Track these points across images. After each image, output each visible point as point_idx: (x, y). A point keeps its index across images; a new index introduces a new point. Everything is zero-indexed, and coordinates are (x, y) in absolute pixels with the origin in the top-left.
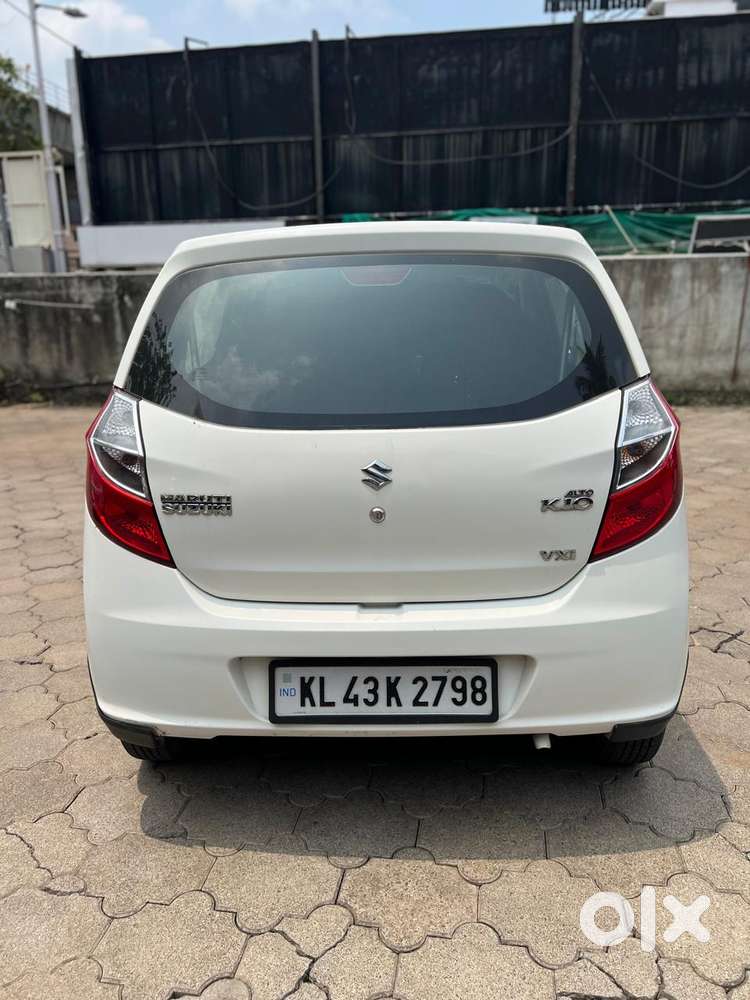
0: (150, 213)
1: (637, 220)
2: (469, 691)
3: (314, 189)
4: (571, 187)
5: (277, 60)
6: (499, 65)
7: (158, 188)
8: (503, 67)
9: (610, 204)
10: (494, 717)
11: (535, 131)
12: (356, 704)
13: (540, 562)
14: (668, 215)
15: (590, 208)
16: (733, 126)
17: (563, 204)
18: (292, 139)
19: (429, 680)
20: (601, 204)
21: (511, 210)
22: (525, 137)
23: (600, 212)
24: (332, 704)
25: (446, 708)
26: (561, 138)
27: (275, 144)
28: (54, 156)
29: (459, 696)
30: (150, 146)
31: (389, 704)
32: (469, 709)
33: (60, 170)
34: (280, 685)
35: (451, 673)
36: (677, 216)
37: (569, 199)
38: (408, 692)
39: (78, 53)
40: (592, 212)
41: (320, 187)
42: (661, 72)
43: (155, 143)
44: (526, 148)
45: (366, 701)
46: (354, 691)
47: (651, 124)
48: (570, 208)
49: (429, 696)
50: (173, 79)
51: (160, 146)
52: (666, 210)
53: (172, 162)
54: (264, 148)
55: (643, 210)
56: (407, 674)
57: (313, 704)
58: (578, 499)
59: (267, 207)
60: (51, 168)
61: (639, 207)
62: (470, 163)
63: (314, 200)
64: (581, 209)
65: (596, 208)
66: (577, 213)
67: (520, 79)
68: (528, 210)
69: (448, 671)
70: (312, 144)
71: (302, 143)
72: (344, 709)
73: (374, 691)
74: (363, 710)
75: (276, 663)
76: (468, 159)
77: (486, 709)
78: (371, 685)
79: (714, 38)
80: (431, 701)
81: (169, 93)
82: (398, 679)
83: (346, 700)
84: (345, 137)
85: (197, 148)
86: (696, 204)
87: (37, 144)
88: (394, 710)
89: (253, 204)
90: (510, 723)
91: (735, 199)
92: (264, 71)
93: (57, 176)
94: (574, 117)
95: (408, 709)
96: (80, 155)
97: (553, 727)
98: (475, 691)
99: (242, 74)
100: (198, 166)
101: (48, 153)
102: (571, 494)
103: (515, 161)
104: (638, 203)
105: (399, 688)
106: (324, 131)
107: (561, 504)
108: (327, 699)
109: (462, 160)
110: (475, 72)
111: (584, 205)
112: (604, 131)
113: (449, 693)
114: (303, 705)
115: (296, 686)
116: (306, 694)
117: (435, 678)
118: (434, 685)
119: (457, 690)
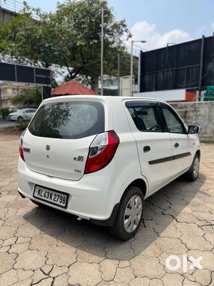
0: (154, 88)
2: (63, 200)
3: (198, 80)
5: (192, 45)
7: (157, 83)
10: (66, 207)
12: (45, 197)
13: (74, 172)
18: (194, 66)
19: (57, 195)
24: (42, 196)
25: (58, 203)
27: (189, 68)
28: (133, 76)
29: (61, 201)
30: (156, 72)
31: (50, 199)
32: (62, 204)
33: (134, 80)
34: (36, 190)
35: (61, 195)
39: (141, 51)
41: (200, 79)
43: (157, 70)
45: (47, 197)
46: (45, 195)
49: (56, 199)
50: (163, 54)
51: (158, 72)
53: (161, 75)
54: (186, 69)
56: (54, 193)
58: (80, 158)
59: (185, 85)
60: (132, 79)
63: (198, 83)
69: (60, 194)
70: (199, 67)
71: (197, 67)
72: (43, 198)
73: (48, 195)
74: (46, 199)
75: (36, 185)
77: (64, 205)
78: (48, 194)
80: (56, 200)
81: (162, 58)
82: (52, 194)
83: (44, 196)
84: (210, 63)
85: (167, 71)
87: (129, 74)
88: (50, 201)
89: (181, 85)
90: (69, 210)
92: (188, 49)
93: (133, 81)
95: (52, 201)
96: (139, 75)
97: (79, 214)
98: (64, 200)
99: (182, 50)
100: (167, 76)
101: (131, 76)
102: (79, 157)
105: (52, 196)
106: (204, 63)
107: (77, 159)
113: (59, 200)
114: (38, 195)
115: (38, 190)
116: (39, 193)
117: (58, 195)
118: (57, 197)
119: (61, 199)
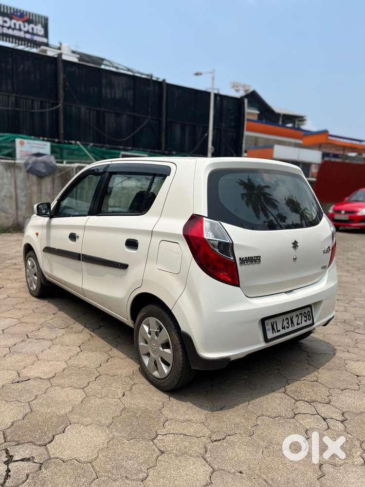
1: (91, 150)
2: (307, 316)
4: (62, 131)
6: (22, 67)
8: (24, 68)
9: (80, 141)
10: (312, 324)
11: (41, 102)
12: (285, 329)
14: (104, 149)
15: (71, 141)
16: (125, 117)
17: (58, 138)
20: (76, 141)
21: (33, 137)
22: (37, 104)
23: (76, 144)
24: (280, 331)
25: (303, 324)
26: (55, 108)
31: (292, 327)
32: (308, 323)
34: (267, 328)
35: (302, 311)
36: (107, 150)
37: (62, 137)
38: (295, 320)
40: (71, 144)
42: (96, 89)
44: (38, 109)
45: (287, 327)
46: (284, 325)
47: (93, 110)
48: (62, 140)
49: (299, 322)
52: (102, 147)
55: (93, 146)
56: (294, 314)
57: (275, 332)
61: (92, 144)
62: (8, 110)
64: (66, 141)
65: (73, 142)
66: (65, 143)
67: (33, 76)
68: (41, 138)
72: (283, 332)
73: (288, 323)
74: (287, 330)
75: (264, 320)
76: (7, 108)
77: (311, 322)
78: (287, 321)
79: (116, 81)
82: (292, 317)
83: (283, 328)
86: (114, 146)
88: (294, 328)
91: (128, 146)
94: (61, 101)
95: (296, 327)
98: (309, 316)
103: (33, 114)
104: (91, 142)
105: (293, 320)
107: (326, 251)
108: (278, 330)
109: (4, 108)
110: (9, 67)
111: (68, 140)
112: (74, 108)
113: (304, 319)
114: (273, 333)
115: (270, 327)
116: (273, 329)
117: (300, 314)
118: (300, 316)
119: (305, 317)
